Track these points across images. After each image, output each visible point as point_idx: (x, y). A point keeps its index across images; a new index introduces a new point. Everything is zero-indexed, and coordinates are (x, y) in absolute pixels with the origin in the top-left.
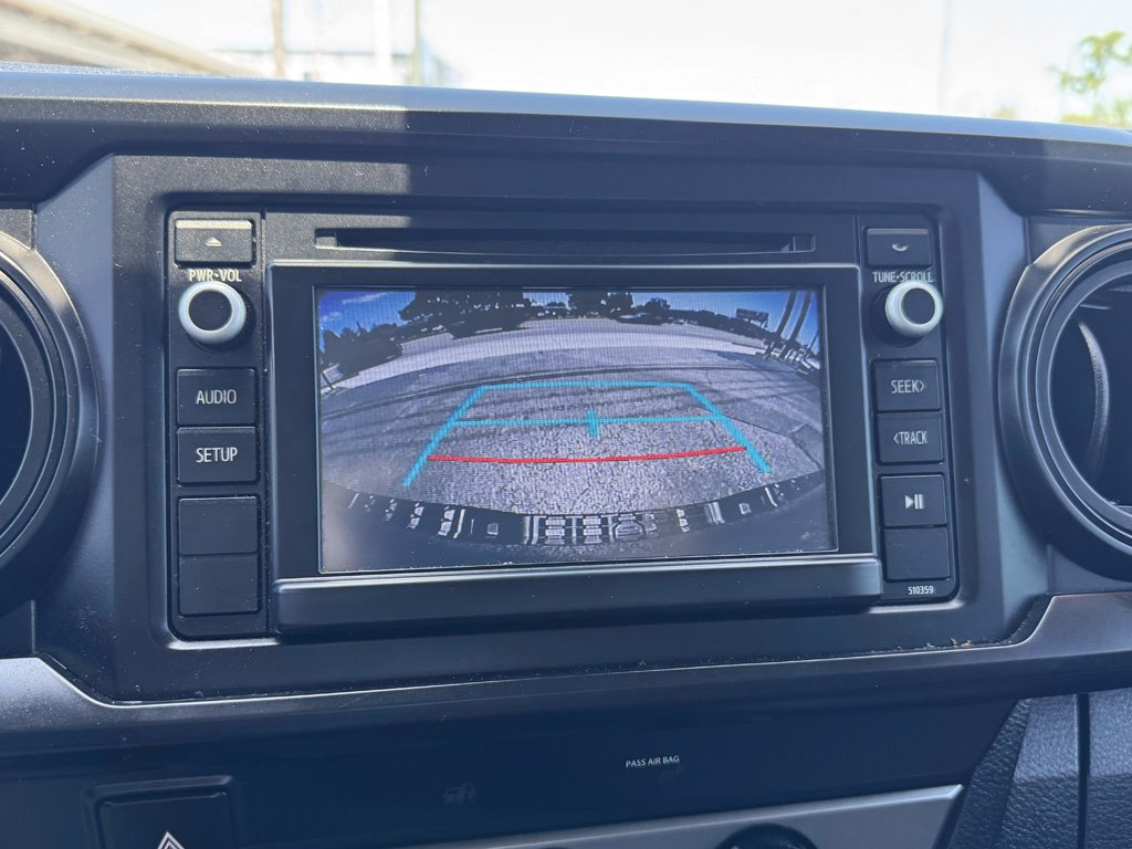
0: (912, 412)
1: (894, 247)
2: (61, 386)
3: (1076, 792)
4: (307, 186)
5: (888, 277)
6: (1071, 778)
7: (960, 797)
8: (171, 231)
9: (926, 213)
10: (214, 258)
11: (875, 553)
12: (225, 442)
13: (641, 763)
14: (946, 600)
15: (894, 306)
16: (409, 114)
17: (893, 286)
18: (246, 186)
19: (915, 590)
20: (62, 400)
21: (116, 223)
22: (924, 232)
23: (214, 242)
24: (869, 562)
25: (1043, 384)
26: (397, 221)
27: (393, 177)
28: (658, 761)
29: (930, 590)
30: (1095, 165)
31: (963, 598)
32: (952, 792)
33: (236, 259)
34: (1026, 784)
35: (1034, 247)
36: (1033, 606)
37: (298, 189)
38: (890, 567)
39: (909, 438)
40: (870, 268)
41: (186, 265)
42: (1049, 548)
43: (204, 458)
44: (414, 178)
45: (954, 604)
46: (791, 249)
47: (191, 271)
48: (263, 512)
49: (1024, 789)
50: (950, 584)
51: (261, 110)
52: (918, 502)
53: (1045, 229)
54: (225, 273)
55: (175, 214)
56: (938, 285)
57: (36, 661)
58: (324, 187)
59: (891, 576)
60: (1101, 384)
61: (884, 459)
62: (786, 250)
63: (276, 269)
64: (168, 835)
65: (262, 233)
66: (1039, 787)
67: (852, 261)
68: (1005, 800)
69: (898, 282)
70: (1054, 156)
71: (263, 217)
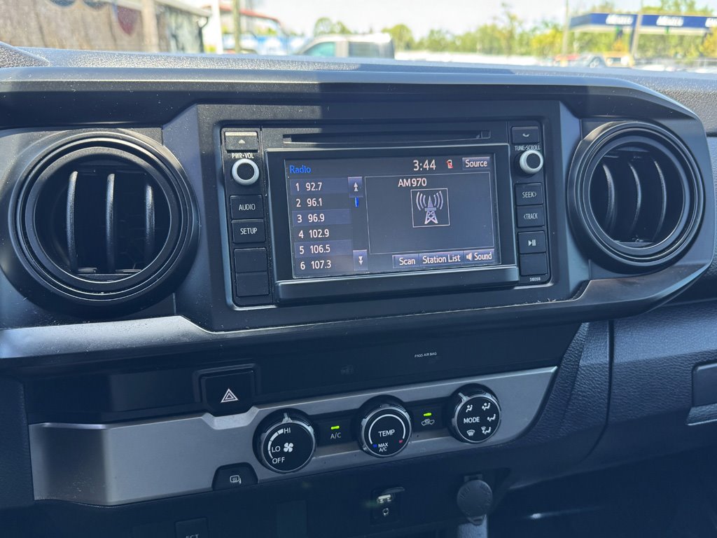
0: (531, 206)
1: (524, 135)
2: (184, 204)
3: (607, 370)
4: (280, 117)
5: (521, 148)
6: (605, 364)
7: (556, 372)
8: (223, 137)
9: (538, 120)
10: (242, 148)
11: (516, 264)
12: (252, 225)
13: (421, 356)
14: (545, 283)
15: (523, 161)
16: (321, 85)
17: (523, 152)
18: (254, 117)
19: (533, 279)
20: (185, 210)
21: (200, 134)
22: (537, 128)
23: (242, 142)
24: (514, 268)
25: (586, 192)
26: (316, 130)
27: (313, 112)
28: (428, 354)
29: (539, 279)
30: (609, 96)
31: (552, 282)
32: (553, 369)
33: (251, 149)
34: (585, 366)
35: (585, 132)
36: (582, 285)
37: (276, 118)
38: (522, 270)
39: (530, 216)
40: (513, 144)
41: (230, 151)
42: (590, 261)
43: (244, 232)
44: (323, 112)
45: (549, 285)
46: (480, 137)
47: (233, 154)
48: (269, 254)
49: (585, 368)
50: (547, 276)
51: (260, 84)
52: (534, 243)
53: (589, 124)
54: (247, 155)
55: (224, 130)
56: (542, 152)
57: (180, 317)
58: (286, 117)
59: (522, 274)
60: (611, 191)
61: (519, 226)
62: (478, 137)
63: (268, 153)
64: (229, 390)
65: (261, 137)
66: (591, 368)
67: (506, 142)
68: (577, 373)
69: (525, 151)
70: (592, 93)
71: (261, 130)
